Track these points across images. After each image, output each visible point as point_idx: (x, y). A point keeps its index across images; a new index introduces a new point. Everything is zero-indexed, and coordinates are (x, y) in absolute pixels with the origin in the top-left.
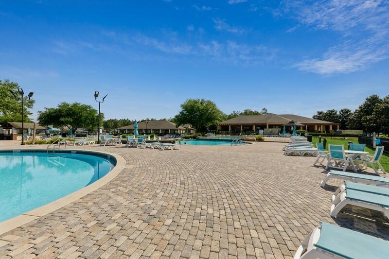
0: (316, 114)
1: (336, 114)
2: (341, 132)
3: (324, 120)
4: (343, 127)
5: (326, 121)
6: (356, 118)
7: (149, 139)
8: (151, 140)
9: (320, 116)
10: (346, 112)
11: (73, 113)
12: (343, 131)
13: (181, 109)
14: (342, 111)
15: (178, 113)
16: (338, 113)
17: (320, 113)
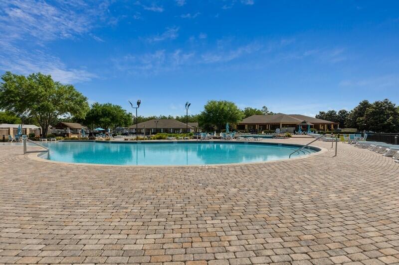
0: (318, 114)
1: (335, 113)
2: (341, 130)
3: (325, 119)
4: (342, 126)
5: (327, 120)
6: (352, 118)
7: (215, 135)
8: (218, 136)
9: (322, 116)
10: (343, 113)
11: (109, 113)
12: (342, 129)
13: (203, 110)
14: (340, 112)
15: (199, 113)
16: (337, 114)
17: (322, 113)
